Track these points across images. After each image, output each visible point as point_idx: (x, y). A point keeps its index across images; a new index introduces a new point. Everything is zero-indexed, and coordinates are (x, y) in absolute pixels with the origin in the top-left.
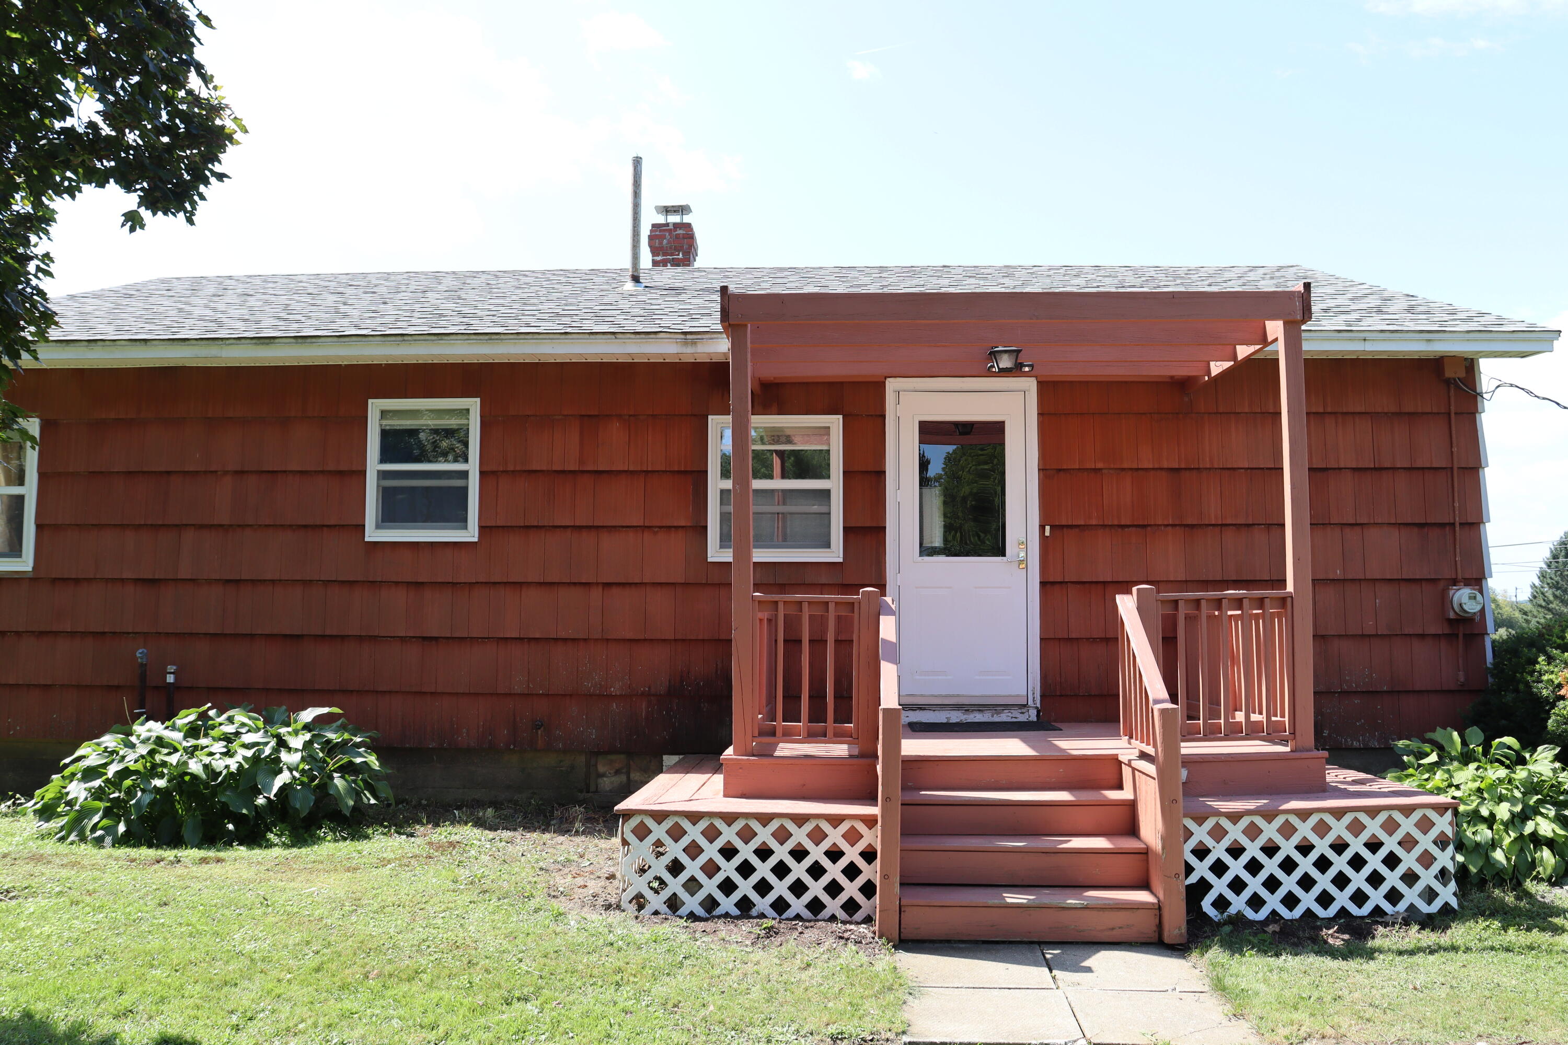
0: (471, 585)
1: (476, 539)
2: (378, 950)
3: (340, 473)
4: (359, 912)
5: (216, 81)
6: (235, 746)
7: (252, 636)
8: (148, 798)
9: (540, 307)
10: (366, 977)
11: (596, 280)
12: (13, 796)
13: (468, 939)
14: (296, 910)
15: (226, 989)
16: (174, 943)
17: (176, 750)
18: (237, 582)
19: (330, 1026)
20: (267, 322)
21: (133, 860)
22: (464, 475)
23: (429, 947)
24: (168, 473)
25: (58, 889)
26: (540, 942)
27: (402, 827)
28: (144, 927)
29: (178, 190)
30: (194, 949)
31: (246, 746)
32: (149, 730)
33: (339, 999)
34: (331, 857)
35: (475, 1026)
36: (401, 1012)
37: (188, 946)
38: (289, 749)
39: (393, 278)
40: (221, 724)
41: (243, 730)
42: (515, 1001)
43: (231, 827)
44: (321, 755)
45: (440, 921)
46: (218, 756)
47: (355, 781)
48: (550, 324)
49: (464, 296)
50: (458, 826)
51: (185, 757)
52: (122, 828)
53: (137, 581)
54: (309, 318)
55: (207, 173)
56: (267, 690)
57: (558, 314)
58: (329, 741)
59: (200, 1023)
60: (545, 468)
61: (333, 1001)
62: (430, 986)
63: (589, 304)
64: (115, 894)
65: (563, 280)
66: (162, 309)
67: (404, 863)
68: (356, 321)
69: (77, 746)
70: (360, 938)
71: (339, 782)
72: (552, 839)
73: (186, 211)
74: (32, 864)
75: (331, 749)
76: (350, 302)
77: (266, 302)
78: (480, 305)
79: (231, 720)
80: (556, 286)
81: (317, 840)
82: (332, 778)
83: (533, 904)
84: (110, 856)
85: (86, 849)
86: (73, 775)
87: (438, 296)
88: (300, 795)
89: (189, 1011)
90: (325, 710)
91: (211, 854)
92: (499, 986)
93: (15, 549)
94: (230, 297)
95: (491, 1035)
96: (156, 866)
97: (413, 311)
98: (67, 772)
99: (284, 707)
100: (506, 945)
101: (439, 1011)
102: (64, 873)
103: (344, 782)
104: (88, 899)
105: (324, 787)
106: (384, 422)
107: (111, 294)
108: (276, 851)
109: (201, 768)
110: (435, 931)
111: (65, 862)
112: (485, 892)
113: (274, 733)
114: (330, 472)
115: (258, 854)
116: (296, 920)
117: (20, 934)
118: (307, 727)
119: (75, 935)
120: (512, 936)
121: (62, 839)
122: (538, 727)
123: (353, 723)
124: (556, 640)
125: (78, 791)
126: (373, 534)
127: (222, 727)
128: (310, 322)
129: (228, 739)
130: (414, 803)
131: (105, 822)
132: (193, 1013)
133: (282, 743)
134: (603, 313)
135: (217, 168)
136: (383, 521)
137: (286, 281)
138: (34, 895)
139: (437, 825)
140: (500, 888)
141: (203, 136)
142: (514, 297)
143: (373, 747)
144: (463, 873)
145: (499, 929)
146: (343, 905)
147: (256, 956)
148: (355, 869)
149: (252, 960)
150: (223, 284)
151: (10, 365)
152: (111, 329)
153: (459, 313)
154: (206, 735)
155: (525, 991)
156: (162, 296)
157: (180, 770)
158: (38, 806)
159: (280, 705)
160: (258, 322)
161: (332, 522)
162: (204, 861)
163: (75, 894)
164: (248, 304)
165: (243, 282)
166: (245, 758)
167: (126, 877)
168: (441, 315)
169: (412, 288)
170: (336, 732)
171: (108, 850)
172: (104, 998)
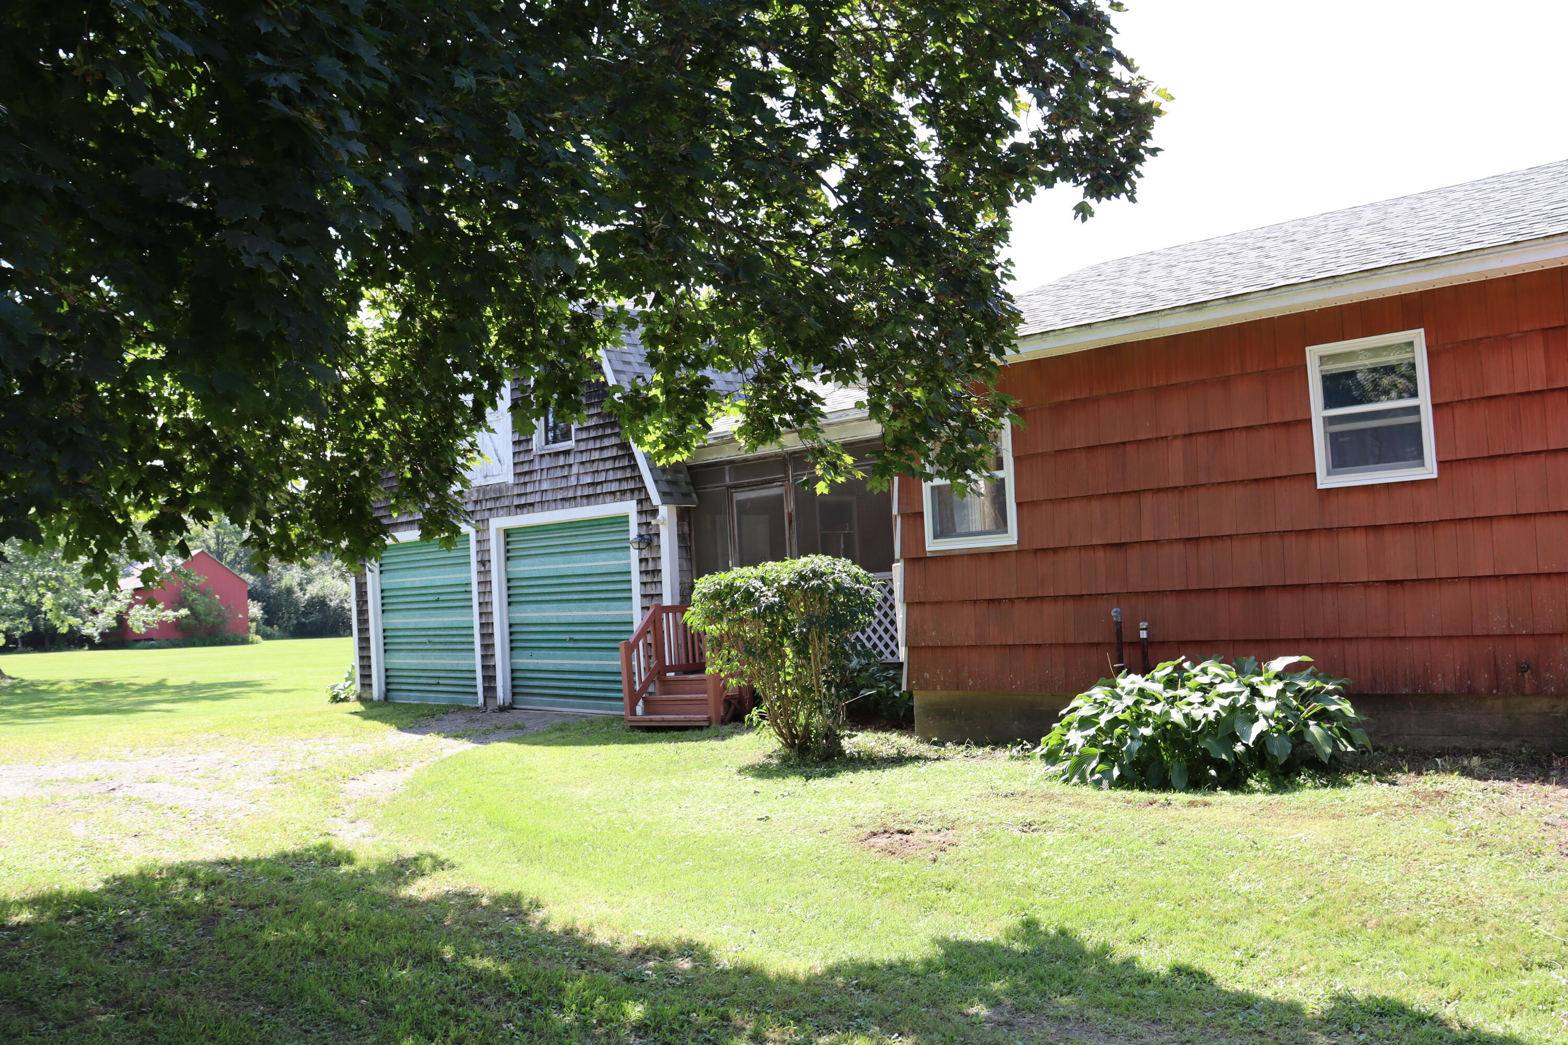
0: (1434, 523)
1: (1435, 476)
2: (1374, 899)
3: (1286, 424)
4: (1350, 859)
5: (1136, 64)
6: (1211, 695)
7: (1215, 591)
8: (1136, 745)
9: (1478, 221)
10: (1364, 925)
11: (1538, 178)
12: (1021, 743)
13: (1471, 895)
14: (1285, 854)
15: (1226, 926)
16: (1175, 879)
17: (1158, 701)
18: (1196, 540)
19: (1332, 971)
20: (1196, 288)
21: (1129, 802)
22: (1416, 410)
23: (1428, 900)
24: (1124, 443)
25: (1070, 825)
26: (1558, 905)
27: (1383, 775)
28: (1147, 863)
29: (1118, 174)
30: (1193, 886)
31: (1221, 696)
32: (1133, 683)
33: (1338, 946)
34: (1313, 803)
35: (1492, 989)
36: (1406, 965)
37: (1187, 883)
38: (1263, 697)
39: (1309, 222)
40: (1195, 676)
41: (1217, 681)
42: (1535, 967)
43: (1213, 772)
44: (1295, 703)
45: (1438, 874)
46: (1196, 706)
47: (1330, 729)
48: (1495, 236)
49: (1389, 226)
50: (1443, 774)
51: (1167, 707)
52: (1116, 772)
53: (1105, 546)
54: (1236, 277)
55: (1141, 151)
56: (1234, 642)
57: (1500, 224)
58: (1301, 690)
59: (1207, 956)
60: (1505, 392)
61: (1332, 947)
62: (1434, 940)
63: (1535, 206)
64: (1118, 831)
65: (1498, 186)
66: (1097, 294)
67: (1391, 812)
68: (1282, 271)
69: (1072, 698)
70: (1354, 887)
71: (1314, 729)
72: (1554, 791)
73: (1127, 192)
74: (1046, 802)
75: (1305, 697)
76: (1272, 254)
77: (1191, 270)
78: (1408, 232)
79: (1204, 671)
80: (1491, 195)
81: (1298, 787)
82: (1307, 726)
83: (1544, 861)
84: (1109, 797)
85: (1087, 791)
86: (1070, 724)
87: (1361, 231)
88: (1277, 742)
89: (1195, 944)
90: (1295, 659)
91: (1198, 797)
92: (1514, 948)
93: (1001, 525)
94: (1156, 271)
95: (1511, 1001)
96: (1150, 808)
97: (1338, 251)
98: (1064, 722)
99: (1253, 658)
100: (1516, 904)
101: (1446, 968)
102: (1073, 811)
103: (1320, 730)
104: (1095, 835)
105: (1300, 736)
106: (1325, 368)
107: (1051, 288)
108: (1259, 797)
109: (1182, 717)
110: (1433, 884)
111: (1072, 800)
112: (1485, 845)
113: (1247, 682)
114: (1275, 424)
115: (1240, 798)
116: (1287, 864)
117: (1045, 862)
118: (1278, 676)
119: (1089, 866)
120: (1523, 895)
121: (1067, 781)
122: (1522, 670)
123: (1325, 671)
124: (1538, 575)
125: (1076, 738)
126: (1324, 481)
127: (1197, 678)
128: (1237, 281)
129: (1204, 689)
130: (1390, 750)
131: (1101, 767)
132: (1199, 946)
133: (1255, 692)
134: (1556, 212)
135: (1149, 144)
136: (1334, 467)
137: (1204, 247)
138: (1051, 828)
139: (1419, 773)
140: (1502, 842)
141: (1132, 118)
142: (1445, 217)
143: (1346, 694)
144: (1457, 825)
145: (1506, 886)
146: (1332, 852)
147: (1252, 897)
148: (1340, 817)
149: (1249, 901)
150: (1147, 261)
151: (999, 363)
152: (1058, 320)
153: (1388, 244)
154: (1183, 686)
155: (1547, 957)
156: (1095, 281)
157: (1163, 719)
158: (1044, 752)
159: (1248, 656)
160: (1187, 290)
161: (1283, 474)
162: (1192, 804)
163: (1084, 830)
164: (1174, 274)
165: (1164, 255)
166: (1222, 707)
167: (1125, 817)
168: (1369, 250)
169: (1332, 228)
170: (1307, 680)
171: (1106, 792)
172: (1119, 925)
